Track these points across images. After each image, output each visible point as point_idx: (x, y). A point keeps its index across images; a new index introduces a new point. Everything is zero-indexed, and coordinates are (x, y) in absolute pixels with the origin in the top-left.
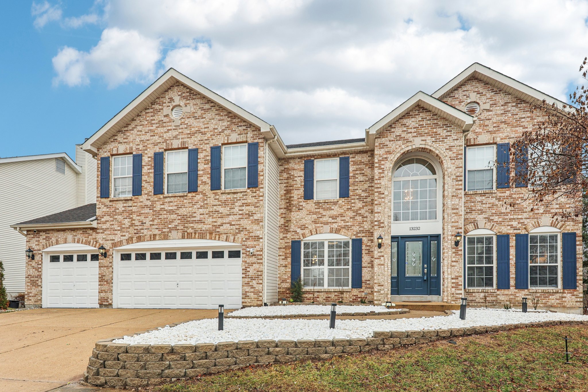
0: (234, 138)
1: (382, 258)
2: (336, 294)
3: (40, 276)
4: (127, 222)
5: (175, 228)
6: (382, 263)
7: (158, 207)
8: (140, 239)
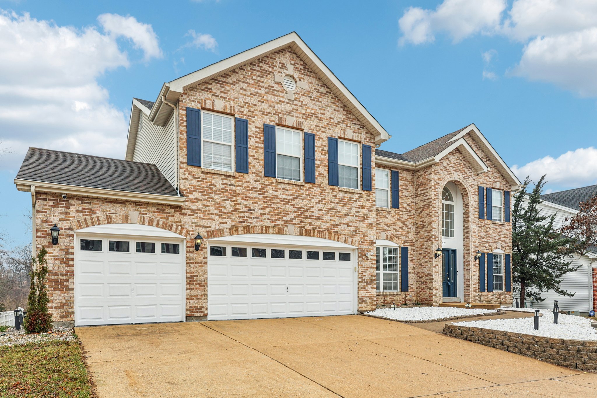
0: (349, 134)
1: (437, 267)
2: (391, 297)
3: (72, 274)
4: (228, 205)
5: (291, 222)
6: (437, 271)
7: (270, 192)
8: (247, 230)
